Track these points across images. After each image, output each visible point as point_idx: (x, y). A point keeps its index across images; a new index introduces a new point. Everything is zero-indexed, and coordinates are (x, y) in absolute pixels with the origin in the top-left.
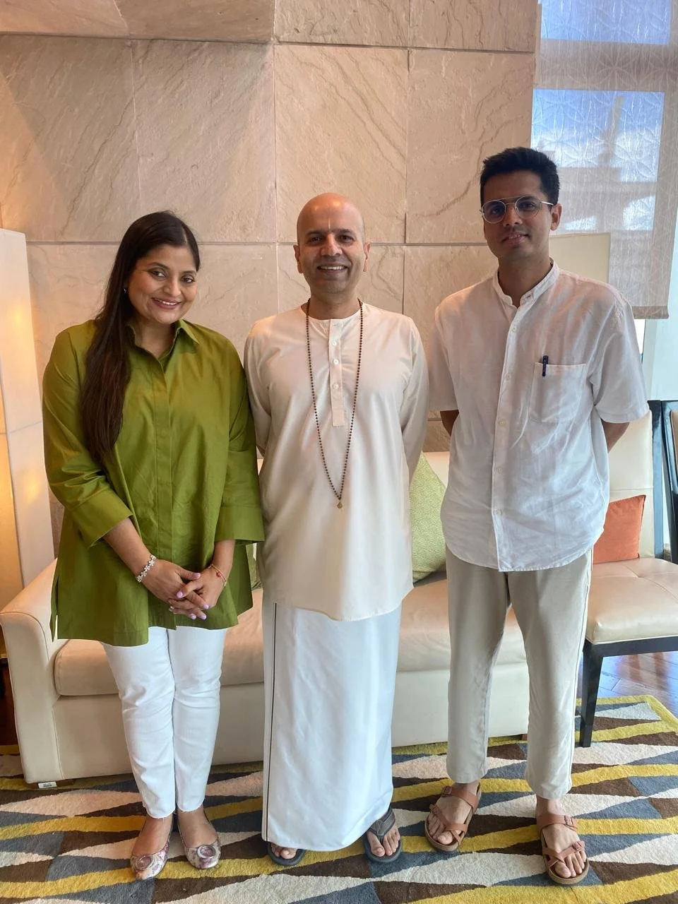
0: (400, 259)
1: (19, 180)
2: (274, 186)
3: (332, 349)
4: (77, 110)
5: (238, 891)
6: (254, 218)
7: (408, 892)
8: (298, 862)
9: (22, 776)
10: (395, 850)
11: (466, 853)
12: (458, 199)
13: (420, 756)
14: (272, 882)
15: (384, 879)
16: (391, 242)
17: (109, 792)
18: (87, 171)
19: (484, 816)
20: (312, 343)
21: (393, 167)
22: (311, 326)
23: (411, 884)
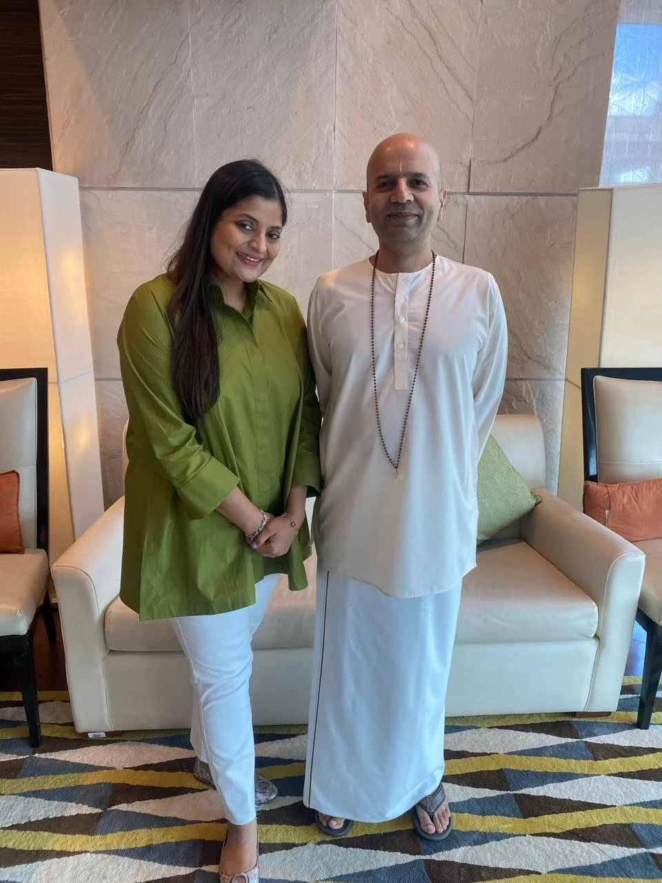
0: (462, 209)
1: (72, 121)
2: (333, 130)
3: (398, 305)
4: (131, 47)
5: (285, 860)
6: (311, 163)
7: (459, 872)
8: (346, 834)
9: (72, 724)
10: (445, 827)
11: (520, 835)
12: (528, 145)
13: (469, 728)
14: (319, 851)
15: (434, 857)
16: (453, 191)
17: (157, 746)
18: (141, 113)
19: (538, 797)
20: (377, 298)
21: (459, 110)
22: (378, 279)
23: (463, 865)
